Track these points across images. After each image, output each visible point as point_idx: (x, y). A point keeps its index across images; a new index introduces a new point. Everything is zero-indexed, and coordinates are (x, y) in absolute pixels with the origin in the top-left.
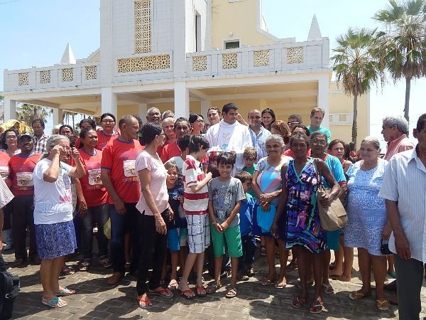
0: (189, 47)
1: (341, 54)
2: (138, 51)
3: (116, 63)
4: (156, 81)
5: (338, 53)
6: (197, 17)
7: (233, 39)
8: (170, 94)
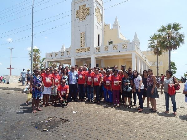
0: (96, 45)
1: (152, 42)
2: (81, 47)
3: (75, 50)
4: (88, 55)
5: (151, 42)
6: (99, 35)
7: (110, 41)
8: (90, 58)
